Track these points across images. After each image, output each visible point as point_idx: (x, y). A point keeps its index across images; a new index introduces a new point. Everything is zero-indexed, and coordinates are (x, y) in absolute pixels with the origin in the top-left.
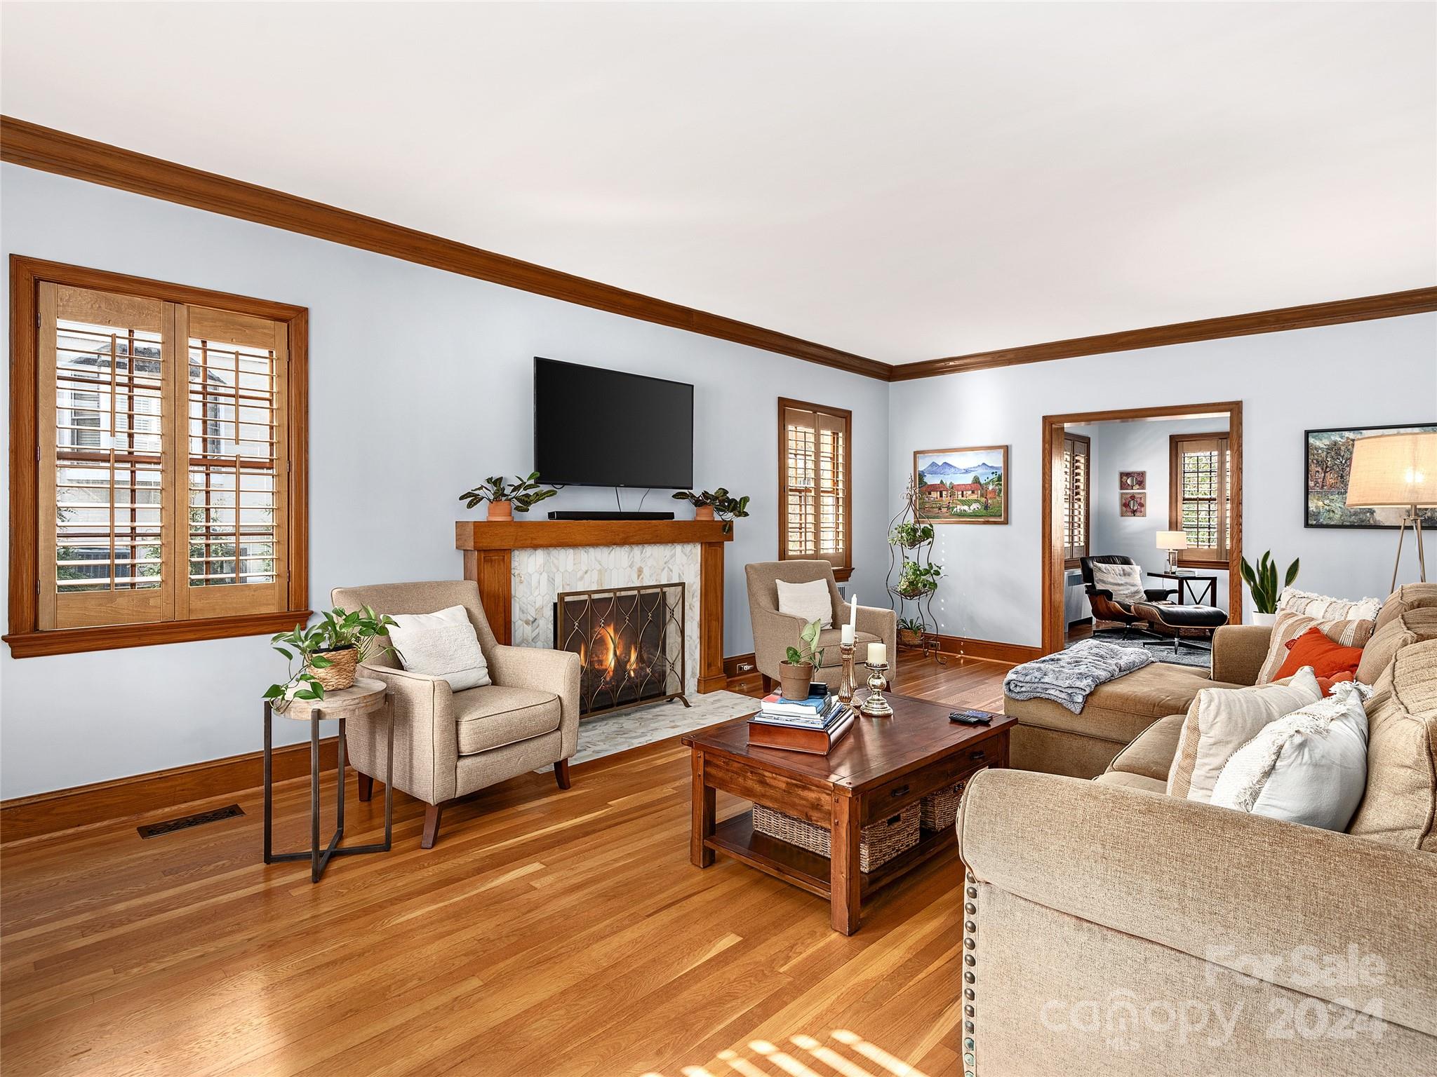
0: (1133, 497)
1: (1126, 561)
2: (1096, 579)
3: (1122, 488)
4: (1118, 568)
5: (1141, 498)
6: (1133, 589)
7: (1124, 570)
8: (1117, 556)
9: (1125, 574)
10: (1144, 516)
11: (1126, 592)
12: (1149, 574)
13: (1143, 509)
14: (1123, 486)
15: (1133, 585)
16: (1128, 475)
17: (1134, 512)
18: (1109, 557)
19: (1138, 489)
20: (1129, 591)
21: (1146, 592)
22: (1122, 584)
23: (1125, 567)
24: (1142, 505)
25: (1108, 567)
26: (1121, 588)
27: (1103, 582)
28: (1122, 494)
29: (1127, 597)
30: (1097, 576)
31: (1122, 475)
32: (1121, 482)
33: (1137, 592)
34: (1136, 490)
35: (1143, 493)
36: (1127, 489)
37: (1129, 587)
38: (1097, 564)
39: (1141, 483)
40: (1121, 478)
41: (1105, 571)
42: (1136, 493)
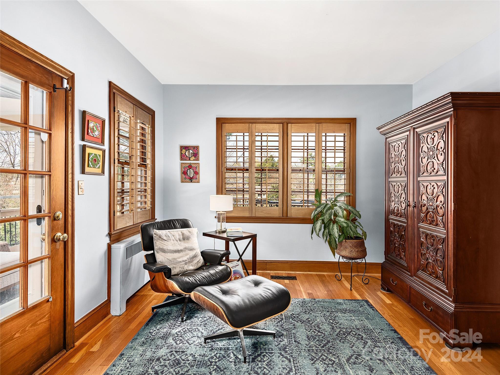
0: (190, 167)
1: (185, 224)
2: (156, 248)
3: (182, 159)
4: (177, 232)
5: (196, 167)
6: (192, 254)
7: (183, 234)
8: (177, 220)
9: (185, 238)
10: (199, 182)
11: (185, 258)
12: (205, 234)
13: (198, 176)
14: (183, 157)
15: (192, 249)
16: (186, 148)
17: (191, 180)
18: (169, 221)
19: (194, 160)
20: (188, 256)
21: (203, 253)
22: (181, 251)
23: (185, 230)
24: (196, 173)
25: (169, 234)
26: (181, 254)
27: (164, 251)
28: (182, 163)
29: (186, 264)
30: (157, 244)
31: (182, 148)
32: (181, 153)
33: (195, 256)
34: (192, 162)
35: (197, 163)
36: (186, 160)
37: (188, 252)
38: (157, 231)
39: (196, 155)
40: (181, 150)
41: (165, 238)
42: (192, 163)
